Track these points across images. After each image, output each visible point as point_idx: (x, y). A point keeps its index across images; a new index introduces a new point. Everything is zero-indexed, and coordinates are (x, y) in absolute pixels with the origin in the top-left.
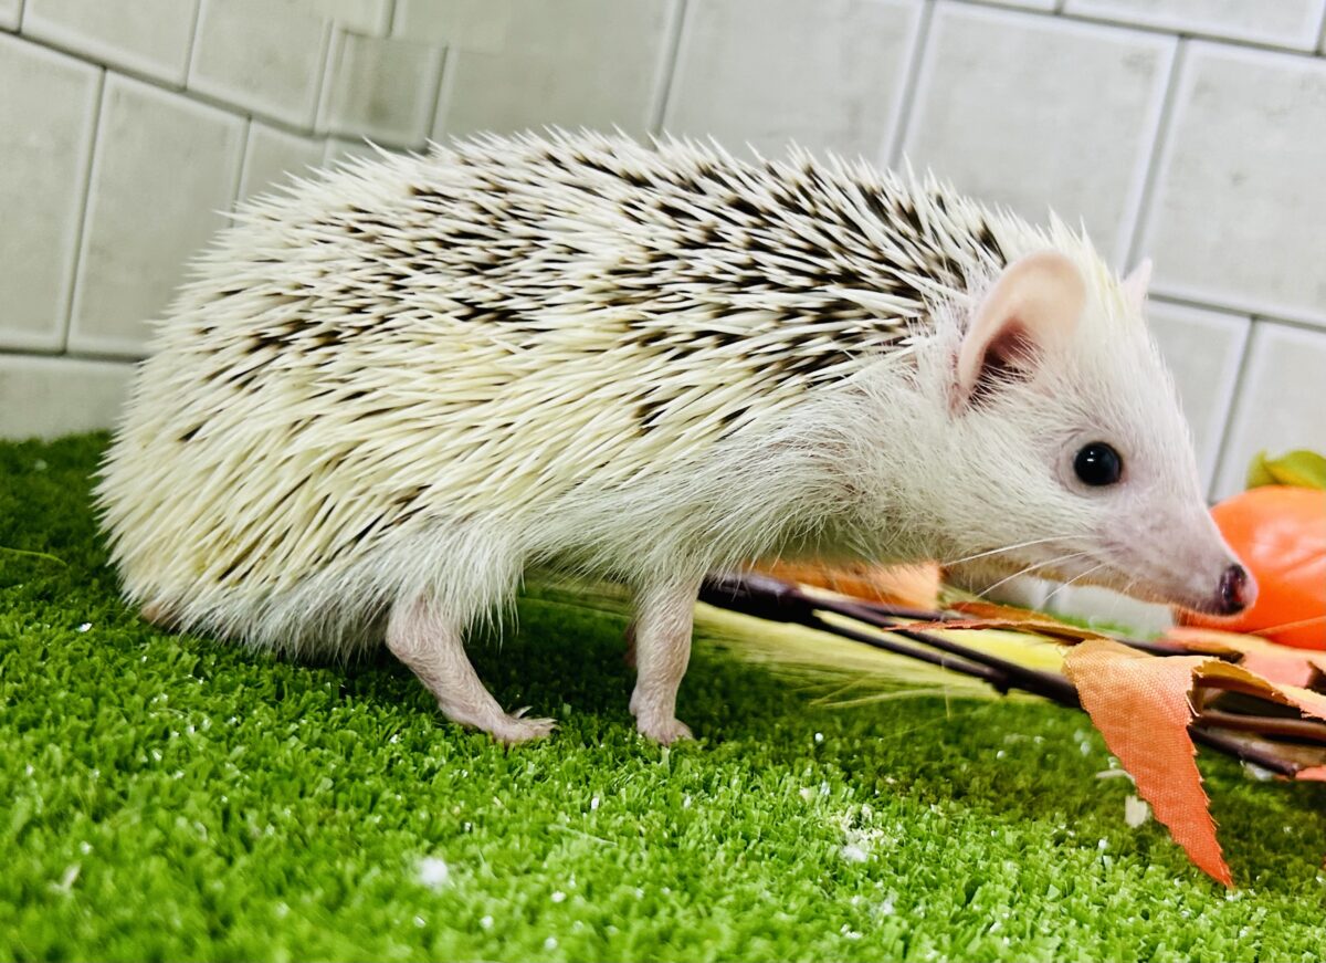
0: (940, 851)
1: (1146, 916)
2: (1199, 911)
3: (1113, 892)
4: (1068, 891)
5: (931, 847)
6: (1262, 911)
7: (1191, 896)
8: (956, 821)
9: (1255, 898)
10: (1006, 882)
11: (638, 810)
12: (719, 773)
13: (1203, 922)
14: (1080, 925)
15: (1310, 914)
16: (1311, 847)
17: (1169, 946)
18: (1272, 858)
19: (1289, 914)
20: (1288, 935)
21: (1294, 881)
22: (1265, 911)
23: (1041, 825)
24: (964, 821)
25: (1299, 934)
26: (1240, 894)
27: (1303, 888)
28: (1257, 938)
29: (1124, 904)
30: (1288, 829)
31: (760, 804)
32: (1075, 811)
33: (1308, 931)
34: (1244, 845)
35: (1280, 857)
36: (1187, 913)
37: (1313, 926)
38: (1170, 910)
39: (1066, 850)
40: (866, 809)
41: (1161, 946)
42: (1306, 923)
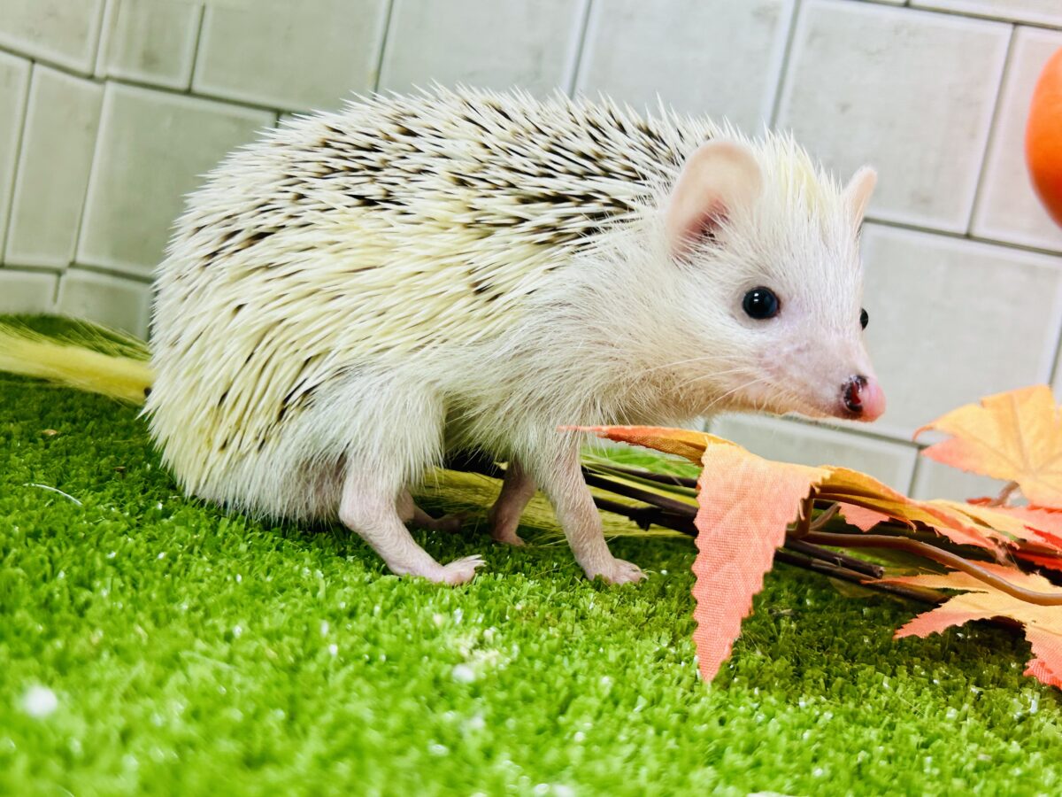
0: (546, 670)
1: (722, 722)
2: (771, 716)
3: (697, 701)
4: (655, 702)
5: (538, 665)
6: (828, 715)
7: (768, 703)
8: (571, 642)
9: (824, 704)
10: (599, 695)
11: (273, 636)
12: (365, 602)
13: (774, 726)
14: (659, 733)
15: (869, 717)
16: (884, 657)
17: (736, 749)
18: (846, 667)
19: (852, 718)
20: (846, 736)
21: (862, 687)
22: (831, 715)
23: (647, 643)
24: (577, 642)
25: (857, 736)
26: (813, 700)
27: (870, 692)
28: (818, 740)
29: (702, 713)
30: (866, 640)
31: (394, 629)
32: (681, 632)
33: (866, 732)
34: (825, 656)
35: (855, 666)
36: (761, 717)
37: (871, 727)
38: (745, 716)
39: (665, 665)
40: (489, 633)
41: (729, 750)
42: (865, 724)
